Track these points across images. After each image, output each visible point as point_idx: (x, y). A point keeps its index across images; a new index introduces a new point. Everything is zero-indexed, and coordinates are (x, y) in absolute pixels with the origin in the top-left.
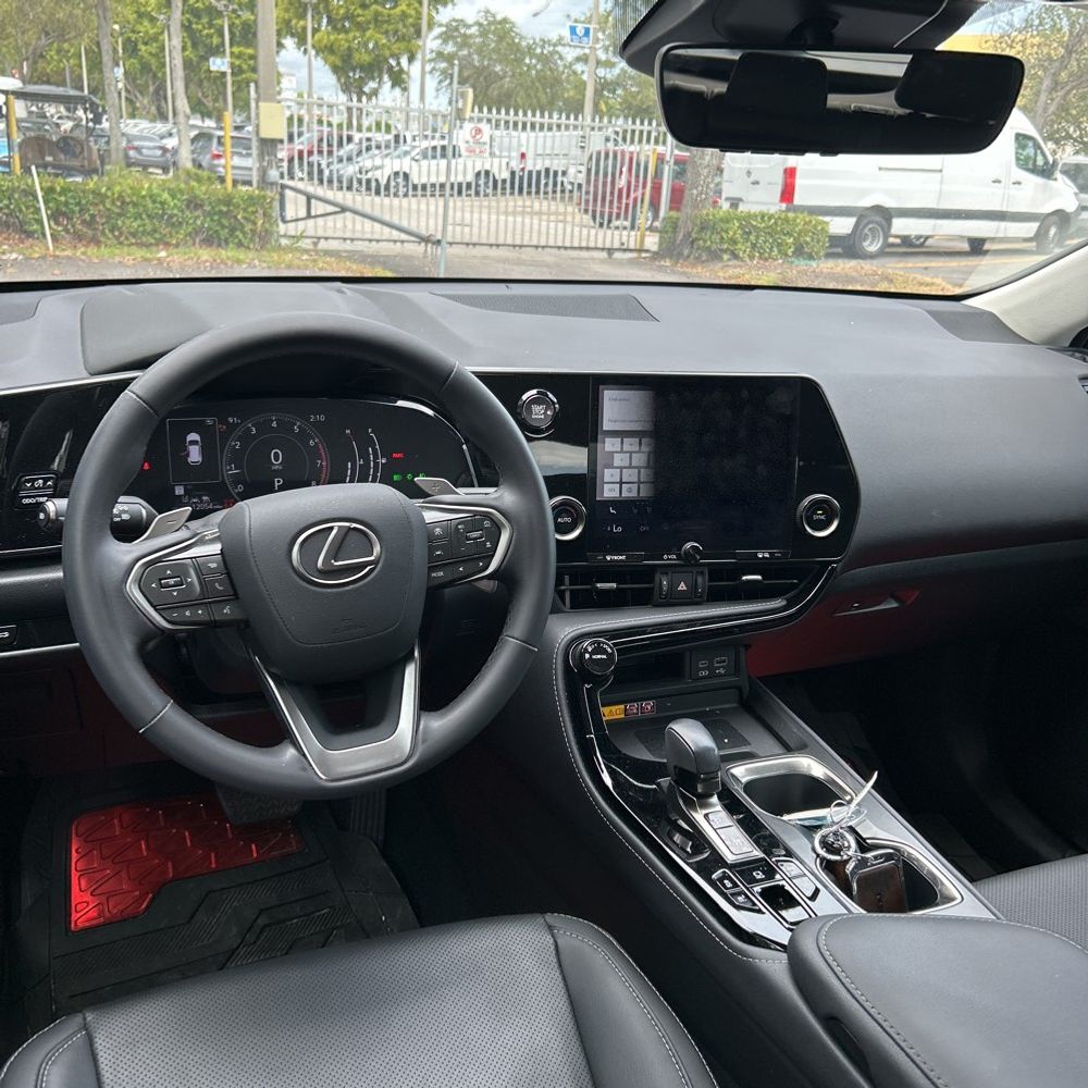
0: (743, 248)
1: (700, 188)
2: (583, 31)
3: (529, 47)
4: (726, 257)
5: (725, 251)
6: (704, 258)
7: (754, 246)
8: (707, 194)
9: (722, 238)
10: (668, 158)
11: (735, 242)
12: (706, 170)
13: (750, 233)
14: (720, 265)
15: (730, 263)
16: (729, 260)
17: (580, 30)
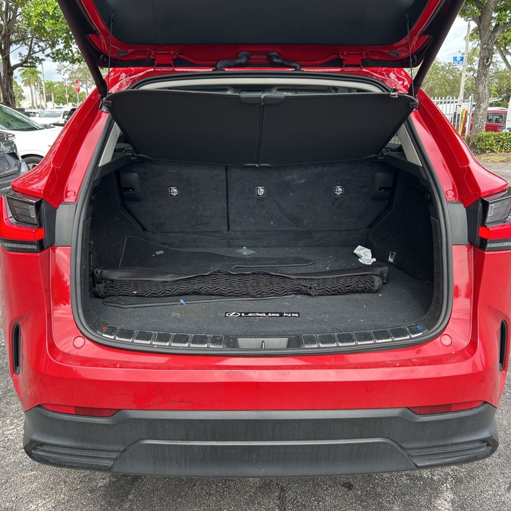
0: (496, 147)
1: (479, 124)
2: (460, 59)
3: (443, 67)
4: (488, 151)
5: (488, 149)
6: (479, 153)
7: (502, 147)
8: (482, 126)
9: (486, 144)
10: (469, 112)
11: (492, 145)
12: (482, 116)
13: (499, 141)
14: (485, 155)
15: (490, 154)
16: (489, 153)
17: (458, 59)
